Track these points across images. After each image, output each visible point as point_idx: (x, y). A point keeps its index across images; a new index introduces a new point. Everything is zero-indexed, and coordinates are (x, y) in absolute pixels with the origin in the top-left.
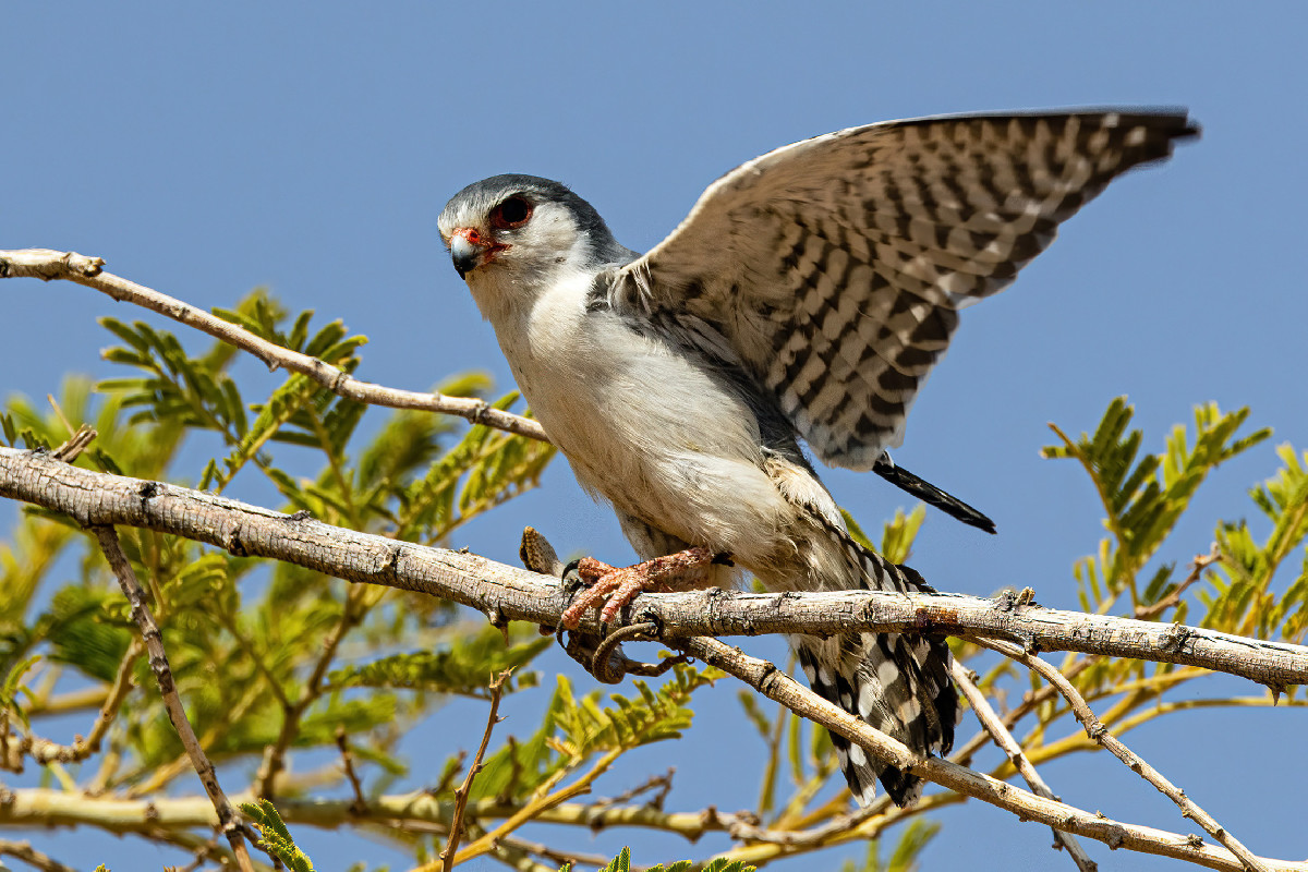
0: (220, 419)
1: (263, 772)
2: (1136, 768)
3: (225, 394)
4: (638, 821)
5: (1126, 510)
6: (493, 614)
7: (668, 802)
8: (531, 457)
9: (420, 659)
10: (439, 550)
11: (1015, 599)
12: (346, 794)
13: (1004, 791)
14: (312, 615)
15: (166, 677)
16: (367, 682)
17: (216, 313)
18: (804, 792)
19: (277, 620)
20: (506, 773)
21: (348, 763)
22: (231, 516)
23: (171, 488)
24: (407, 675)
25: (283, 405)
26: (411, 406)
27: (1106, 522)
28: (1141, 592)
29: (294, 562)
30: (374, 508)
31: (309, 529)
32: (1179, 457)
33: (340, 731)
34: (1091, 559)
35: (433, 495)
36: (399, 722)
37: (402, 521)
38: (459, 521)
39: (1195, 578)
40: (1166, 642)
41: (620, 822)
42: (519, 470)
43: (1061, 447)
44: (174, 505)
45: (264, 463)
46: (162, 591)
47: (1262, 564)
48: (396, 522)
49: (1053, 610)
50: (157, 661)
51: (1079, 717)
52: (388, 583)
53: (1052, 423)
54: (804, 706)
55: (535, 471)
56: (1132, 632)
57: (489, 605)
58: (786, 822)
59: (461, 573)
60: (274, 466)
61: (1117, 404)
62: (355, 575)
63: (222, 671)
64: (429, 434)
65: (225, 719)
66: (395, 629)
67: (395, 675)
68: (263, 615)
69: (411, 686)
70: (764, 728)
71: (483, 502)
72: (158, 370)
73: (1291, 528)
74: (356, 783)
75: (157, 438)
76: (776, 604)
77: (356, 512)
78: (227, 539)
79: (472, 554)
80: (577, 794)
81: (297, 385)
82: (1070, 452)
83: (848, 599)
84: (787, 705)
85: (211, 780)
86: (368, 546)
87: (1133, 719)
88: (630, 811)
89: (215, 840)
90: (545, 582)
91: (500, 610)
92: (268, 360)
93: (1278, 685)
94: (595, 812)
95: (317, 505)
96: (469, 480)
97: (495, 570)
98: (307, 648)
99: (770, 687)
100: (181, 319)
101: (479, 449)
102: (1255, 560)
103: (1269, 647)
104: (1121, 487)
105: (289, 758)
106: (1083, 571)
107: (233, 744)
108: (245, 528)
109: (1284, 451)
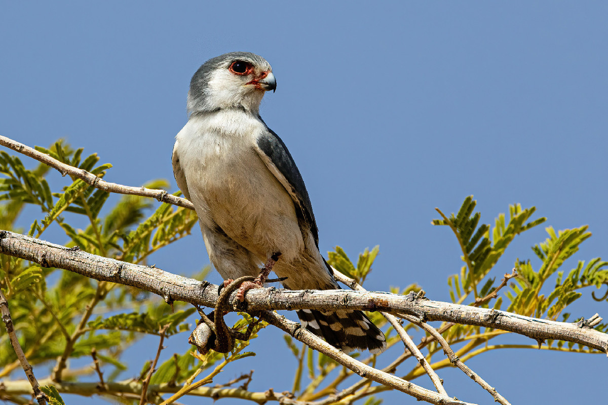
0: (40, 199)
1: (56, 369)
2: (473, 377)
3: (42, 187)
4: (236, 395)
5: (472, 251)
6: (166, 297)
7: (250, 387)
8: (186, 222)
9: (132, 316)
10: (141, 266)
11: (416, 295)
12: (96, 379)
13: (409, 386)
14: (81, 293)
15: (9, 325)
16: (107, 327)
17: (37, 149)
18: (315, 382)
19: (63, 297)
20: (173, 371)
21: (97, 365)
22: (42, 248)
23: (13, 234)
24: (126, 324)
25: (70, 195)
26: (130, 193)
27: (463, 257)
28: (479, 291)
29: (72, 271)
30: (111, 244)
31: (79, 255)
32: (501, 229)
33: (93, 350)
34: (457, 276)
35: (139, 239)
36: (122, 345)
37: (124, 250)
38: (152, 251)
39: (505, 284)
40: (488, 317)
41: (227, 395)
42: (181, 228)
43: (442, 220)
44: (15, 242)
45: (60, 220)
46: (11, 283)
47: (537, 280)
48: (122, 251)
49: (434, 301)
50: (5, 317)
51: (445, 352)
52: (116, 281)
53: (437, 208)
54: (314, 344)
55: (189, 227)
56: (472, 312)
57: (165, 293)
58: (306, 396)
59: (152, 277)
60: (64, 222)
61: (469, 199)
62: (100, 278)
63: (37, 320)
64: (138, 209)
65: (38, 343)
66: (120, 301)
67: (120, 324)
68: (57, 293)
69: (128, 329)
70: (296, 352)
71: (163, 242)
72: (11, 175)
73: (552, 262)
74: (101, 375)
75: (10, 208)
76: (302, 296)
77: (103, 246)
78: (40, 259)
79: (157, 268)
80: (206, 383)
81: (77, 186)
82: (445, 223)
83: (336, 294)
84: (306, 344)
85: (30, 374)
86: (107, 264)
87: (474, 352)
88: (232, 391)
89: (32, 400)
90: (191, 283)
91: (170, 296)
92: (61, 171)
93: (540, 339)
94: (215, 391)
95: (85, 243)
96: (157, 232)
97: (168, 276)
98: (78, 309)
99: (298, 335)
100: (20, 151)
101: (162, 218)
102: (533, 278)
103: (537, 321)
104: (470, 240)
105: (68, 362)
106: (452, 282)
107: (42, 356)
108: (48, 254)
109: (549, 230)
